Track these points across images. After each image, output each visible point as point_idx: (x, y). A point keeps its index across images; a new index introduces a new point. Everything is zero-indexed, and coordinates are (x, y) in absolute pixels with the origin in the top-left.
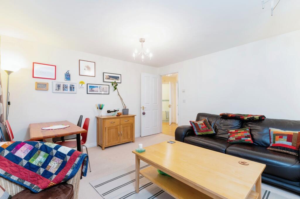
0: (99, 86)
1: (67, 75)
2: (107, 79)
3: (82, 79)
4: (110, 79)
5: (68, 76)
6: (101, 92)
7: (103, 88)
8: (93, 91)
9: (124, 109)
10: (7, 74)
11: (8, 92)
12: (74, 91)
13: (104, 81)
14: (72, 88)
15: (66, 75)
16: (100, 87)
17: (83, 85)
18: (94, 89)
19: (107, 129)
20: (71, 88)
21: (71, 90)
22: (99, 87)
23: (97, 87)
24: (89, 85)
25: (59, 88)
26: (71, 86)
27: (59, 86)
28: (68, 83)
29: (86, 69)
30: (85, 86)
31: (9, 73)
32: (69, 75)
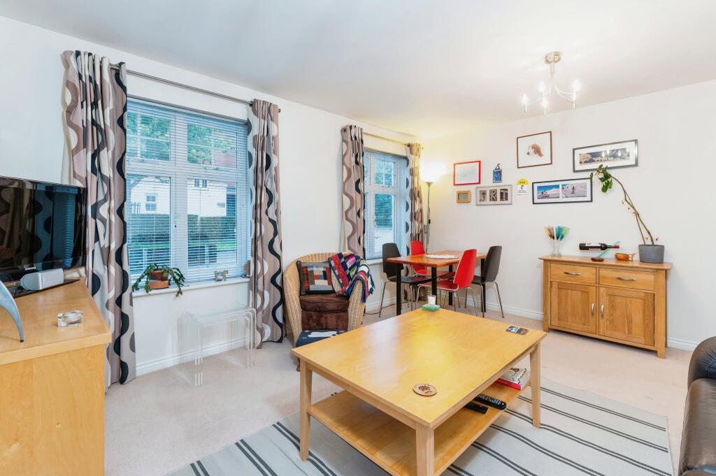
0: (560, 184)
1: (497, 173)
2: (586, 162)
3: (523, 174)
4: (594, 161)
5: (498, 175)
6: (567, 197)
7: (573, 188)
8: (547, 197)
9: (645, 245)
10: (427, 185)
11: (429, 209)
12: (507, 199)
13: (575, 171)
14: (504, 195)
15: (494, 173)
16: (563, 185)
17: (525, 186)
18: (549, 192)
19: (555, 286)
20: (502, 194)
21: (502, 198)
22: (560, 186)
23: (557, 187)
24: (536, 186)
25: (484, 198)
26: (503, 191)
27: (484, 194)
28: (498, 187)
29: (532, 151)
30: (528, 188)
31: (429, 184)
32: (500, 172)
